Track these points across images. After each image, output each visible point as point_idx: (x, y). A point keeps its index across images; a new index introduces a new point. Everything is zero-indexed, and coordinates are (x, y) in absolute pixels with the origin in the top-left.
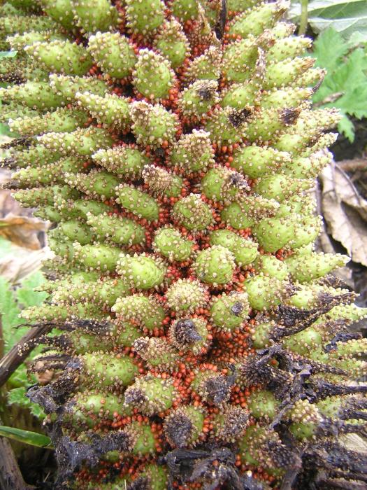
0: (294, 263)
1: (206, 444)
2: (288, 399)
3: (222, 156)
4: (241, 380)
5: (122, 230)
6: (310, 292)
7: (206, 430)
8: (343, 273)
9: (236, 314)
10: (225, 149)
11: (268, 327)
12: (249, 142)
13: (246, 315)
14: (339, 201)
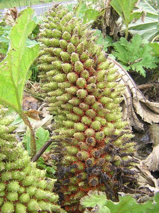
0: (116, 124)
1: (95, 166)
2: (113, 155)
3: (97, 99)
4: (103, 152)
5: (74, 117)
6: (119, 131)
7: (95, 163)
8: (141, 126)
9: (101, 136)
10: (98, 98)
11: (109, 139)
12: (104, 96)
13: (103, 137)
14: (139, 101)
